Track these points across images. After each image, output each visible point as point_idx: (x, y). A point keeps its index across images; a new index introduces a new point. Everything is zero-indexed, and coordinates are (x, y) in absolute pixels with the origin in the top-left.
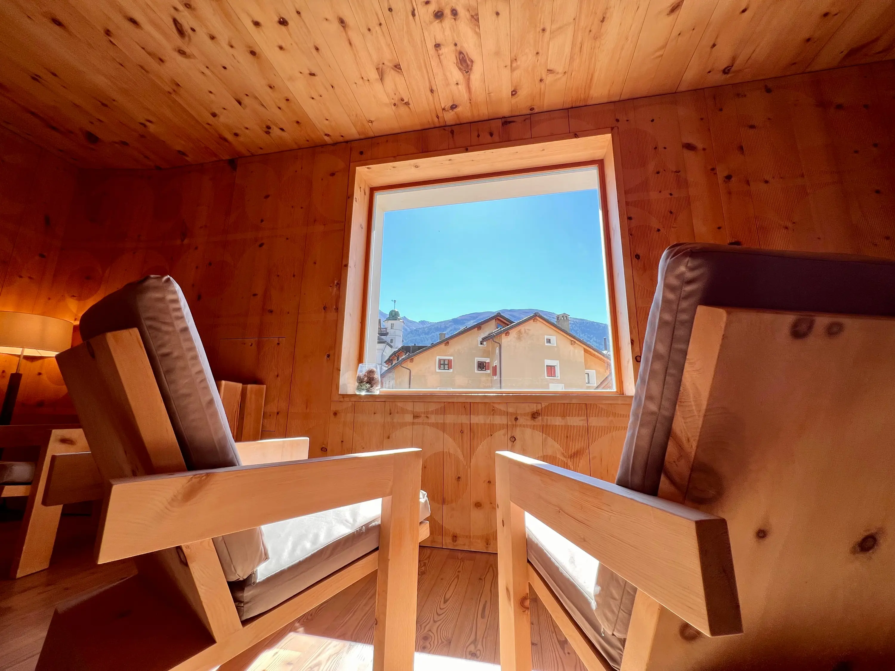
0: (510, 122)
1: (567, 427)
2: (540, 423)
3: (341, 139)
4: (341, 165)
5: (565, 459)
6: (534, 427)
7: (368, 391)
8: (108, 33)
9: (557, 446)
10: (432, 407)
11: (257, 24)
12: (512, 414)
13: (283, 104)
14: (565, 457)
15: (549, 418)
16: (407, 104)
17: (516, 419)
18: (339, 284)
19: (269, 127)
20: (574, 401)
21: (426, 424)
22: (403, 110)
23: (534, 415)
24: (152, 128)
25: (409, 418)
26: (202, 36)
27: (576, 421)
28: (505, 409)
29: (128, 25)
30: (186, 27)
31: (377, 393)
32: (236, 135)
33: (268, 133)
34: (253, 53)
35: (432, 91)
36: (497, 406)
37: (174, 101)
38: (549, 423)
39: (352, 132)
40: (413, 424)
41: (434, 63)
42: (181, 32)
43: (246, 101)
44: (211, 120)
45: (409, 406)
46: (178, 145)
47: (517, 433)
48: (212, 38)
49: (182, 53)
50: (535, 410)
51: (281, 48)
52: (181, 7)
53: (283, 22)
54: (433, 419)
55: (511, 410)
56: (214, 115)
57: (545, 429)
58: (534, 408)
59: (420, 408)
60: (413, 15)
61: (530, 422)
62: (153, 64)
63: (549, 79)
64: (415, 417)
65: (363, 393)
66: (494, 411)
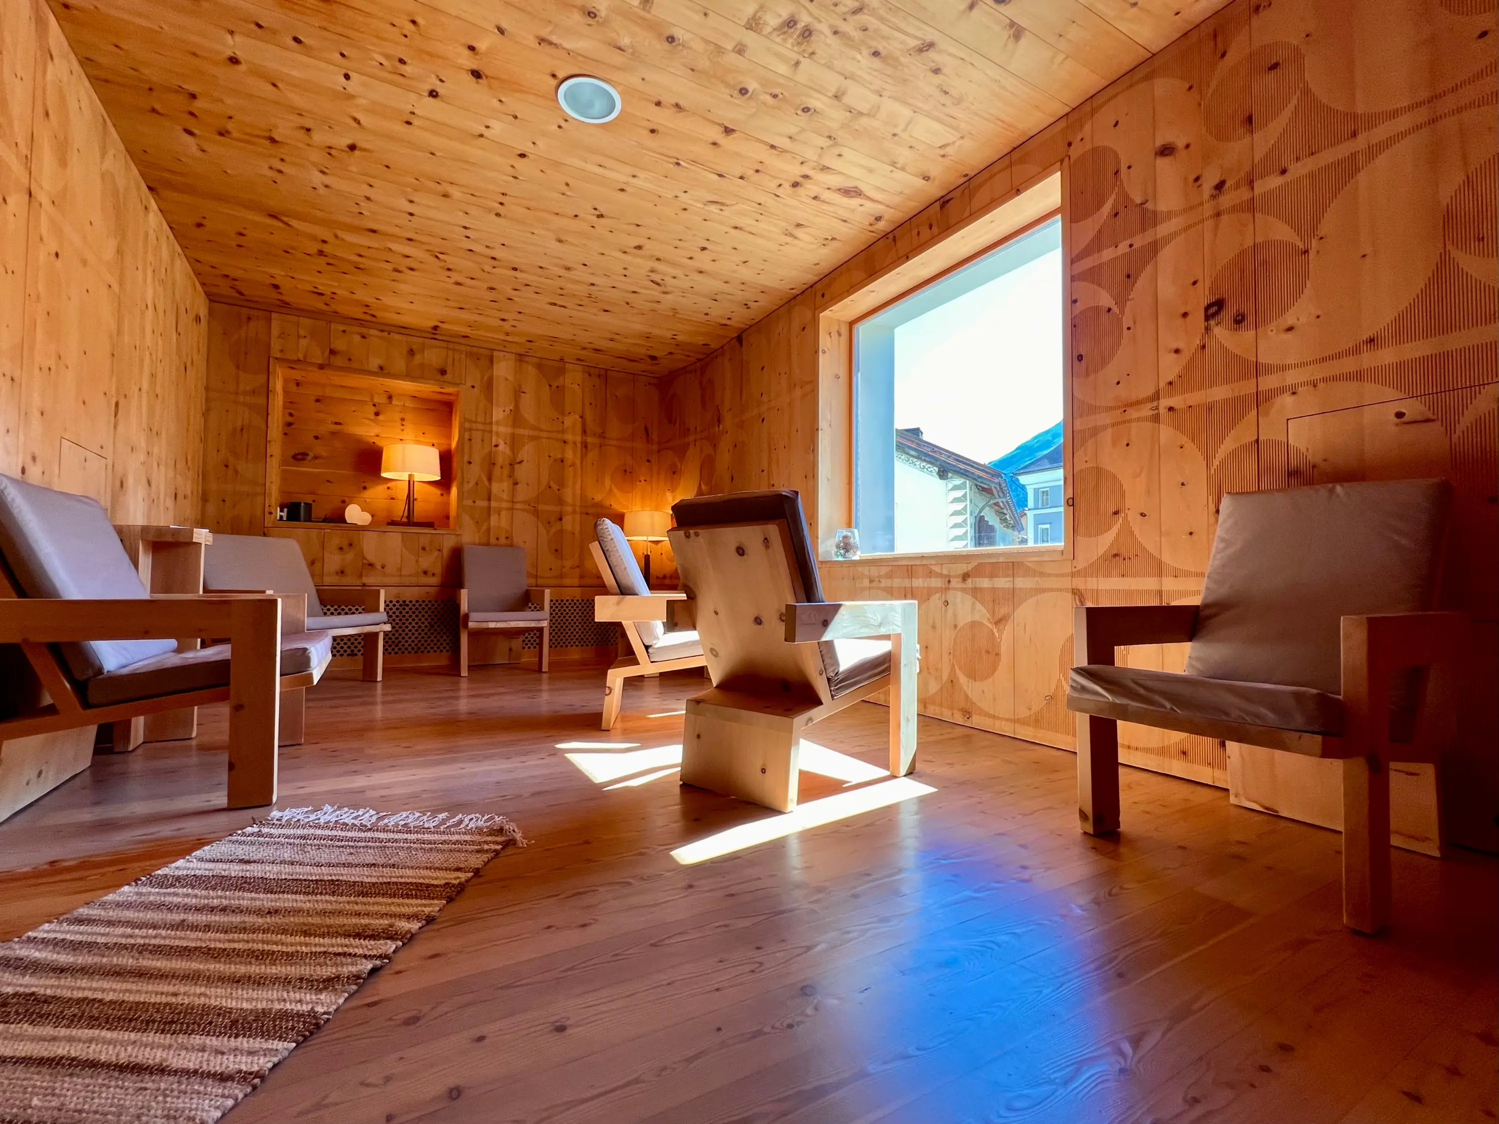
0: (948, 201)
1: (994, 590)
2: (970, 586)
3: (806, 287)
4: (809, 314)
5: (990, 626)
6: (964, 590)
7: (844, 556)
8: (628, 303)
9: (984, 611)
10: (884, 570)
11: (691, 258)
12: (946, 576)
13: (743, 287)
14: (991, 623)
15: (977, 579)
16: (833, 239)
17: (949, 581)
18: (813, 450)
19: (746, 305)
20: (1001, 560)
21: (878, 588)
22: (835, 244)
23: (965, 576)
24: (680, 338)
25: (866, 582)
26: (669, 281)
27: (1002, 583)
28: (940, 571)
29: (634, 295)
30: (659, 281)
31: (856, 558)
32: (729, 319)
33: (749, 308)
34: (701, 272)
35: (845, 221)
36: (933, 567)
37: (679, 318)
38: (978, 586)
39: (810, 278)
40: (870, 588)
41: (825, 207)
42: (658, 284)
43: (717, 297)
44: (707, 318)
45: (865, 570)
46: (700, 340)
47: (950, 596)
48: (674, 278)
49: (665, 293)
50: (966, 571)
51: (714, 261)
52: (650, 274)
53: (704, 249)
54: (885, 583)
55: (945, 572)
56: (707, 314)
57: (976, 592)
58: (963, 568)
59: (874, 571)
60: (778, 196)
61: (960, 585)
62: (655, 305)
63: (949, 150)
64: (871, 581)
65: (840, 559)
66: (930, 574)
